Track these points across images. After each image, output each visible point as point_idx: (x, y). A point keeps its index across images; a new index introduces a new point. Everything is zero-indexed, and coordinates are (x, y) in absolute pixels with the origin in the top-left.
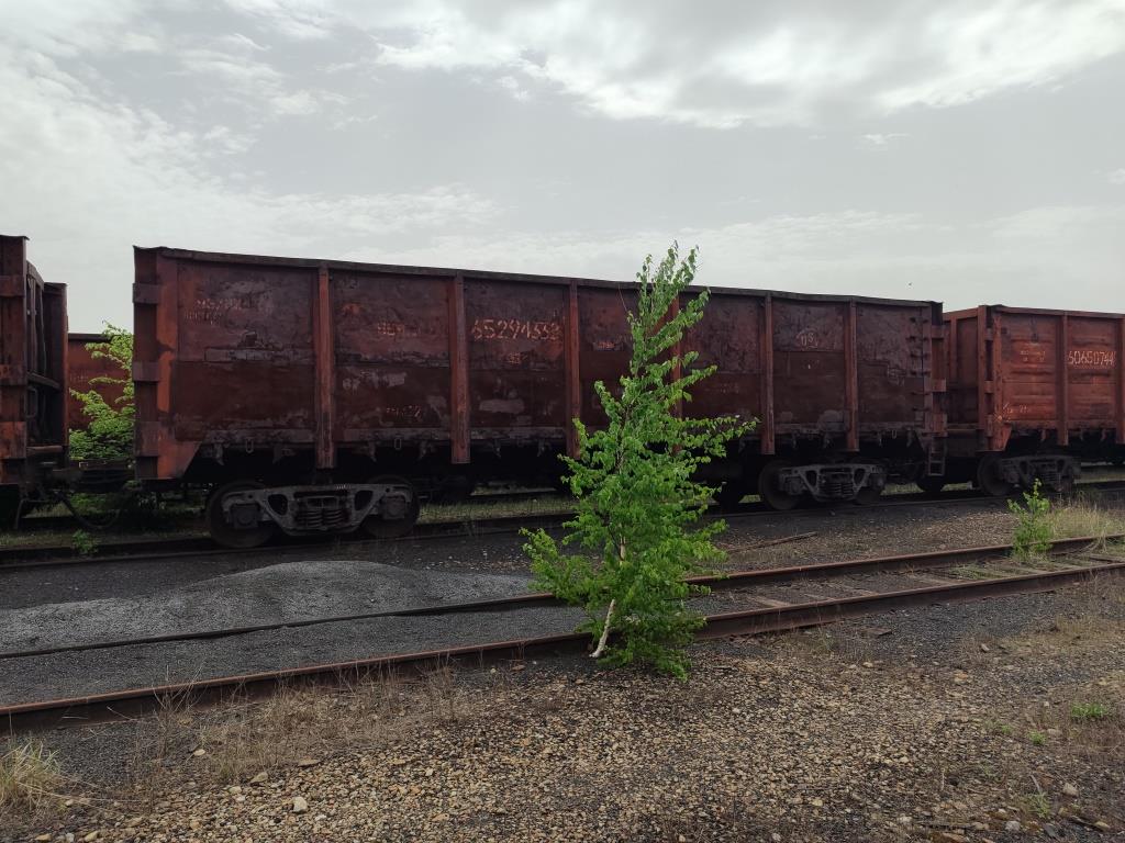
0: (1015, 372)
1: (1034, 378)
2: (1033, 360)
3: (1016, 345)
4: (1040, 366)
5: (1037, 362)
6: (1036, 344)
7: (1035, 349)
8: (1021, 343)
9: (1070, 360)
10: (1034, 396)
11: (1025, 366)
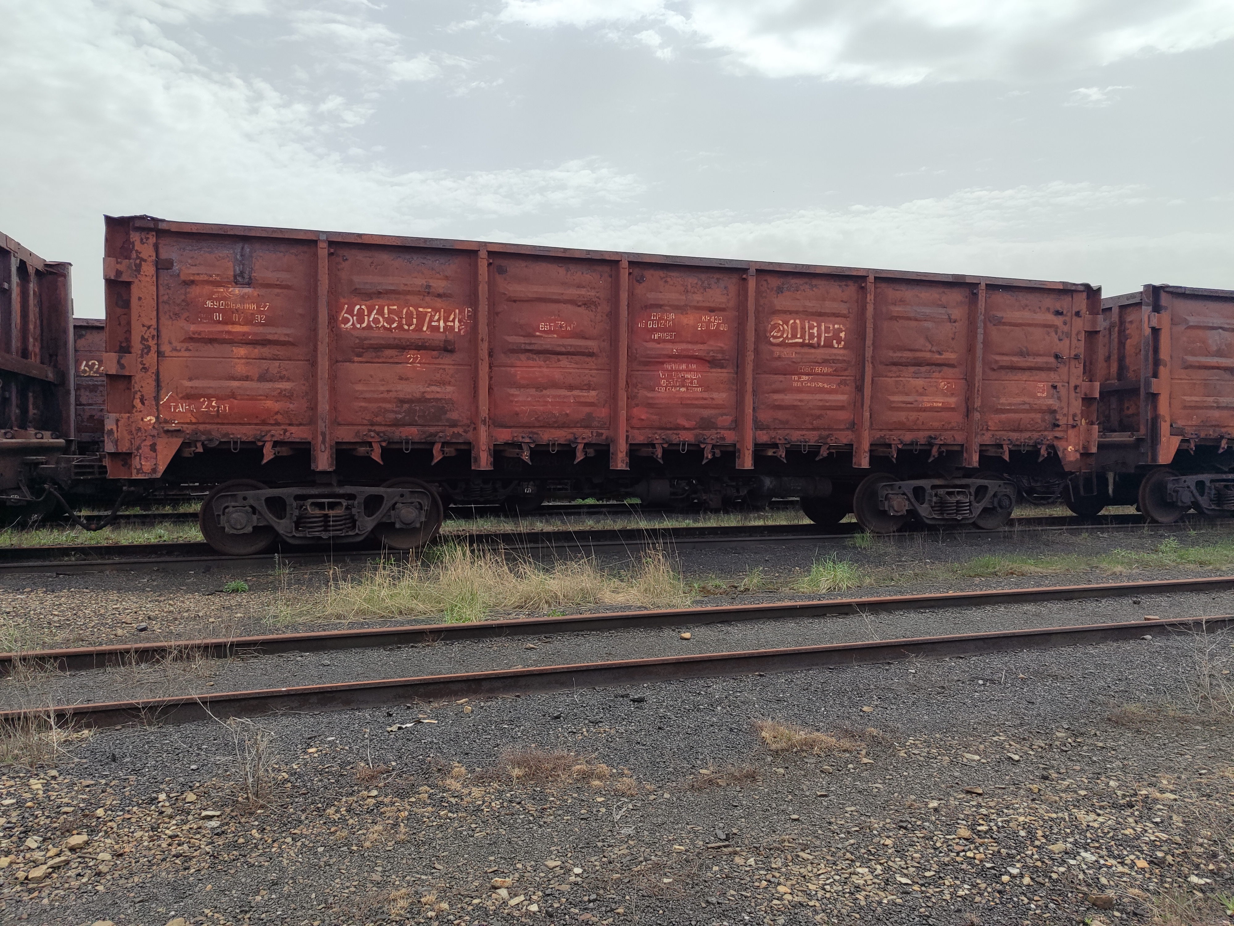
0: (191, 339)
1: (242, 351)
2: (235, 317)
3: (195, 291)
4: (256, 329)
5: (249, 321)
6: (247, 290)
7: (243, 298)
8: (208, 289)
9: (346, 321)
10: (235, 384)
11: (220, 328)
